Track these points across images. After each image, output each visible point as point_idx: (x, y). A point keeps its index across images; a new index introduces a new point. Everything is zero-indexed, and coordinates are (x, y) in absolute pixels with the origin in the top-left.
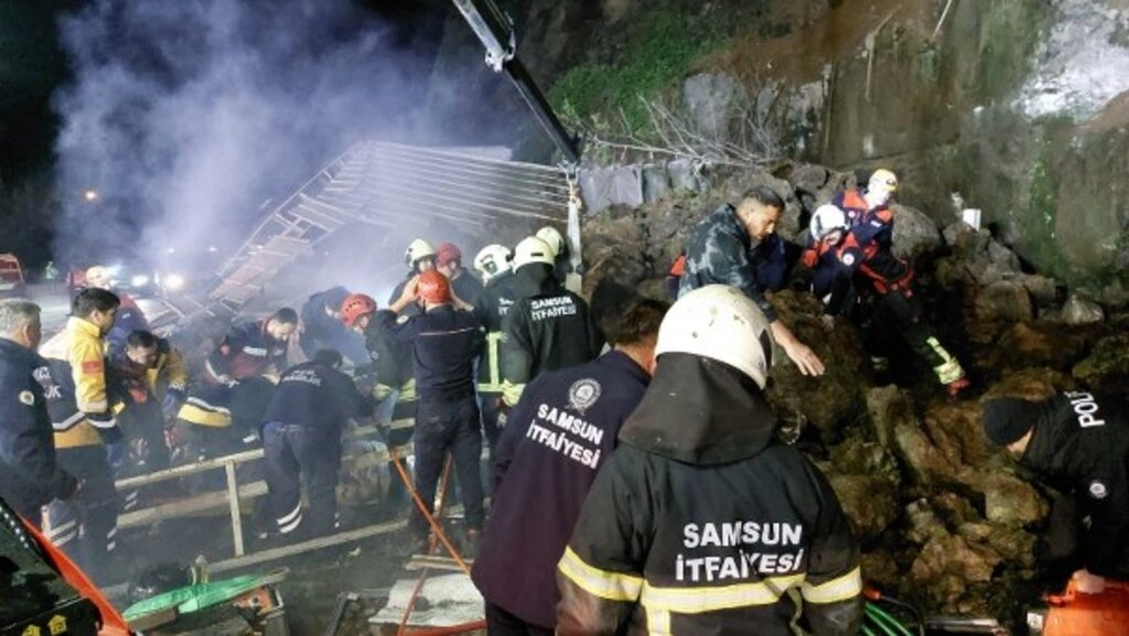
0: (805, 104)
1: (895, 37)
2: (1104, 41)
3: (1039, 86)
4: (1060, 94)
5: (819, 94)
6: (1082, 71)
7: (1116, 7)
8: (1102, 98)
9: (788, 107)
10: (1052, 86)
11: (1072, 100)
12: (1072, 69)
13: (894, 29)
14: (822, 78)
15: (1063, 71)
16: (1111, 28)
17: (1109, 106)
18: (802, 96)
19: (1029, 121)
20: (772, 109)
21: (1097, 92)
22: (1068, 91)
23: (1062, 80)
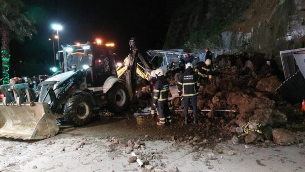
0: (248, 38)
1: (264, 23)
2: (301, 24)
3: (288, 34)
4: (292, 36)
5: (250, 35)
6: (297, 31)
7: (303, 17)
8: (301, 36)
9: (244, 38)
10: (290, 34)
11: (294, 37)
12: (295, 31)
13: (264, 21)
14: (251, 32)
15: (292, 31)
16: (302, 21)
17: (302, 38)
18: (247, 36)
19: (286, 42)
20: (240, 39)
21: (300, 35)
22: (293, 35)
23: (292, 33)
